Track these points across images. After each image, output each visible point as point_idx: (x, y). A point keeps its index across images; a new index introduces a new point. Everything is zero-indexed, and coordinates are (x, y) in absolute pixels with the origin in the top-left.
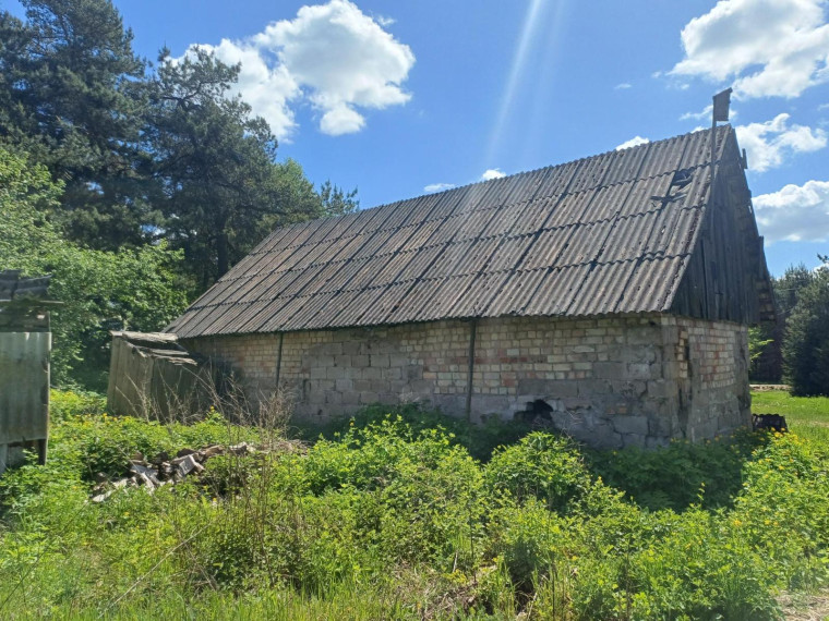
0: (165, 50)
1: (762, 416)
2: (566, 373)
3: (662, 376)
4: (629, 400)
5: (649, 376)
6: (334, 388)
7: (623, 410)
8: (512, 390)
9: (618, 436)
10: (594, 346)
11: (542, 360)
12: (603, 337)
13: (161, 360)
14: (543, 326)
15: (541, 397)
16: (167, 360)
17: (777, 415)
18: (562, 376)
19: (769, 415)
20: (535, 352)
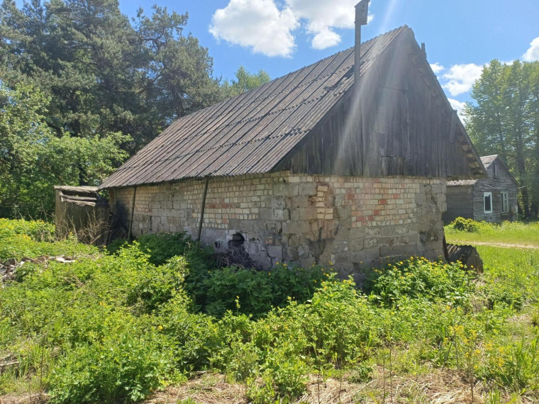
0: (140, 9)
1: (461, 246)
2: (248, 215)
3: (290, 218)
4: (274, 234)
5: (283, 219)
6: (160, 222)
7: (271, 241)
8: (227, 226)
9: (269, 259)
10: (259, 197)
11: (238, 206)
12: (263, 190)
13: (70, 203)
14: (238, 183)
15: (238, 231)
16: (74, 203)
17: (470, 246)
18: (246, 218)
19: (466, 246)
20: (236, 201)
